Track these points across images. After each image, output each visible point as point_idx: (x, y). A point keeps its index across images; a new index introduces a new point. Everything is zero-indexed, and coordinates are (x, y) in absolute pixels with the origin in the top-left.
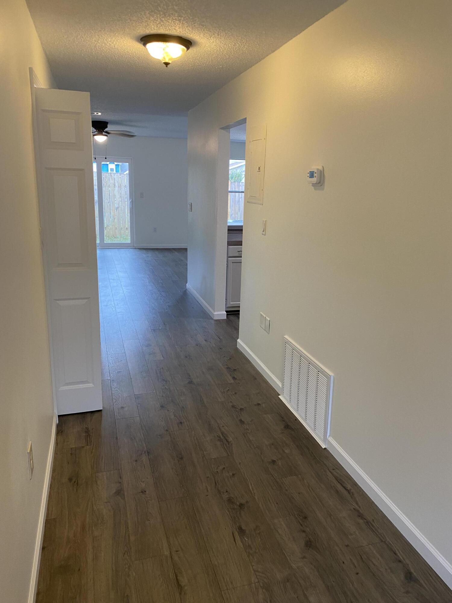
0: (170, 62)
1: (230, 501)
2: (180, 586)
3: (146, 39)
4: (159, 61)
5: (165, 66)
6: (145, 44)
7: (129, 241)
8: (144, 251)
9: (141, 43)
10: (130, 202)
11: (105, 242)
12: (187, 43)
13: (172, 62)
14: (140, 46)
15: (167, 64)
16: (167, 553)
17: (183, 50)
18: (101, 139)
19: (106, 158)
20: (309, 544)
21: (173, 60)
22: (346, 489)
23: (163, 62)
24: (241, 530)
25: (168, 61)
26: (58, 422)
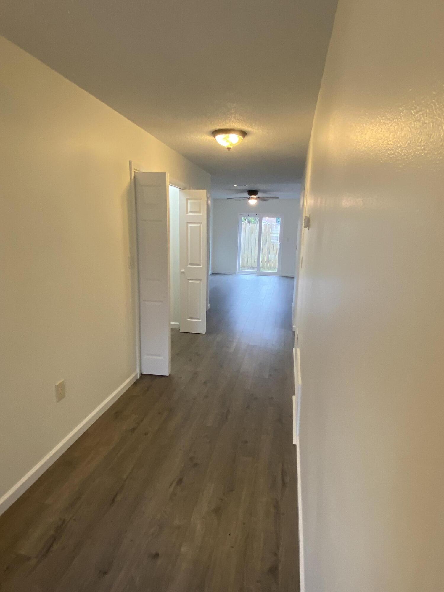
0: (231, 147)
1: (191, 459)
2: (113, 500)
3: (216, 132)
4: (224, 147)
5: (228, 150)
6: (214, 137)
7: (276, 271)
8: (285, 278)
9: (212, 136)
10: (279, 245)
11: (260, 271)
12: (244, 134)
13: (233, 147)
14: (210, 138)
15: (229, 149)
16: (125, 477)
17: (240, 138)
18: (253, 201)
19: (256, 215)
20: (216, 510)
22: (283, 480)
23: (227, 147)
24: (180, 481)
25: (230, 146)
26: (138, 378)
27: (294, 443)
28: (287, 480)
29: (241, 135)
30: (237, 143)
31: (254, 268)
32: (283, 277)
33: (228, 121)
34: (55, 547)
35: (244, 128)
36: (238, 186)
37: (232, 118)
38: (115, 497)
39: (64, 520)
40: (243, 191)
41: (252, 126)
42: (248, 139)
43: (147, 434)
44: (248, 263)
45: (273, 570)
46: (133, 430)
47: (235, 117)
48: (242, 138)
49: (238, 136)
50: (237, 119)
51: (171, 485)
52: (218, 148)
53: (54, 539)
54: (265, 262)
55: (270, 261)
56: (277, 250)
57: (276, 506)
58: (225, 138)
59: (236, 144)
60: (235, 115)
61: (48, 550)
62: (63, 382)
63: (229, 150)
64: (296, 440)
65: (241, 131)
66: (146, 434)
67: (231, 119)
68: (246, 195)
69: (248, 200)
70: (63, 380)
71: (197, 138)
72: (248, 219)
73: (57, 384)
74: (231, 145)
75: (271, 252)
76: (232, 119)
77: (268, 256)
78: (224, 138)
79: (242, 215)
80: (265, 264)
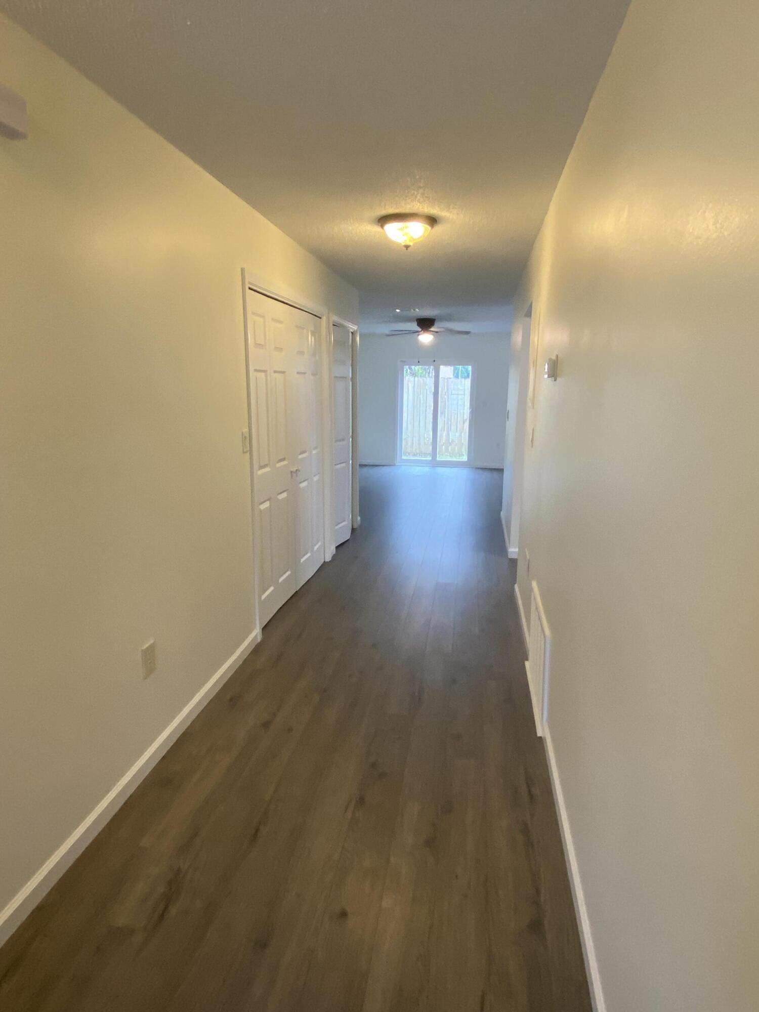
0: (411, 244)
2: (255, 835)
3: (384, 220)
4: (399, 244)
5: (405, 248)
6: (382, 226)
7: (465, 458)
8: (481, 471)
9: (379, 225)
10: (470, 412)
11: (438, 459)
12: (432, 221)
13: (414, 244)
14: (376, 229)
15: (407, 247)
17: (426, 228)
18: (426, 338)
19: (431, 361)
20: (429, 843)
21: (415, 241)
23: (403, 244)
24: (361, 801)
25: (408, 243)
26: (259, 641)
27: (539, 735)
28: (536, 791)
29: (426, 224)
30: (421, 237)
31: (425, 455)
32: (476, 468)
33: (410, 200)
34: (173, 911)
35: (434, 211)
36: (401, 310)
37: (419, 195)
38: (257, 830)
39: (179, 870)
40: (409, 320)
41: (449, 209)
42: (438, 229)
43: (292, 730)
44: (414, 445)
45: (536, 927)
46: (266, 725)
47: (423, 194)
48: (429, 228)
49: (423, 224)
50: (426, 197)
51: (347, 808)
52: (388, 245)
53: (168, 899)
54: (444, 443)
55: (453, 441)
56: (464, 423)
57: (526, 831)
58: (402, 229)
59: (418, 239)
60: (424, 190)
61: (162, 916)
62: (153, 643)
63: (407, 249)
64: (542, 729)
65: (429, 216)
66: (290, 730)
67: (416, 197)
68: (414, 326)
69: (418, 335)
70: (152, 642)
71: (351, 228)
72: (412, 370)
73: (145, 647)
74: (410, 241)
75: (453, 428)
76: (418, 197)
77: (448, 434)
78: (399, 229)
79: (404, 362)
80: (444, 447)
